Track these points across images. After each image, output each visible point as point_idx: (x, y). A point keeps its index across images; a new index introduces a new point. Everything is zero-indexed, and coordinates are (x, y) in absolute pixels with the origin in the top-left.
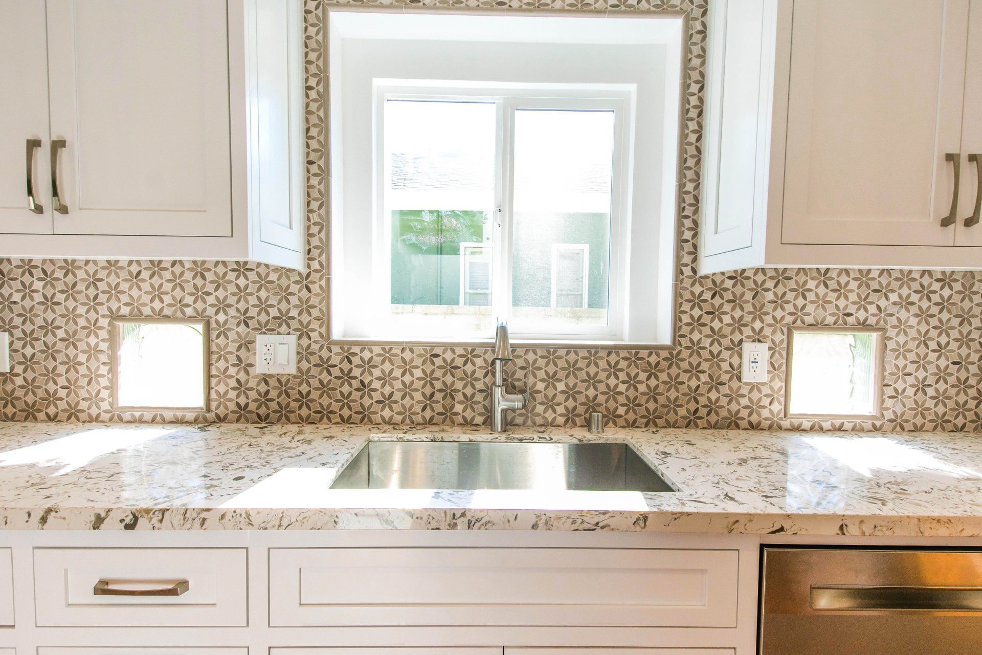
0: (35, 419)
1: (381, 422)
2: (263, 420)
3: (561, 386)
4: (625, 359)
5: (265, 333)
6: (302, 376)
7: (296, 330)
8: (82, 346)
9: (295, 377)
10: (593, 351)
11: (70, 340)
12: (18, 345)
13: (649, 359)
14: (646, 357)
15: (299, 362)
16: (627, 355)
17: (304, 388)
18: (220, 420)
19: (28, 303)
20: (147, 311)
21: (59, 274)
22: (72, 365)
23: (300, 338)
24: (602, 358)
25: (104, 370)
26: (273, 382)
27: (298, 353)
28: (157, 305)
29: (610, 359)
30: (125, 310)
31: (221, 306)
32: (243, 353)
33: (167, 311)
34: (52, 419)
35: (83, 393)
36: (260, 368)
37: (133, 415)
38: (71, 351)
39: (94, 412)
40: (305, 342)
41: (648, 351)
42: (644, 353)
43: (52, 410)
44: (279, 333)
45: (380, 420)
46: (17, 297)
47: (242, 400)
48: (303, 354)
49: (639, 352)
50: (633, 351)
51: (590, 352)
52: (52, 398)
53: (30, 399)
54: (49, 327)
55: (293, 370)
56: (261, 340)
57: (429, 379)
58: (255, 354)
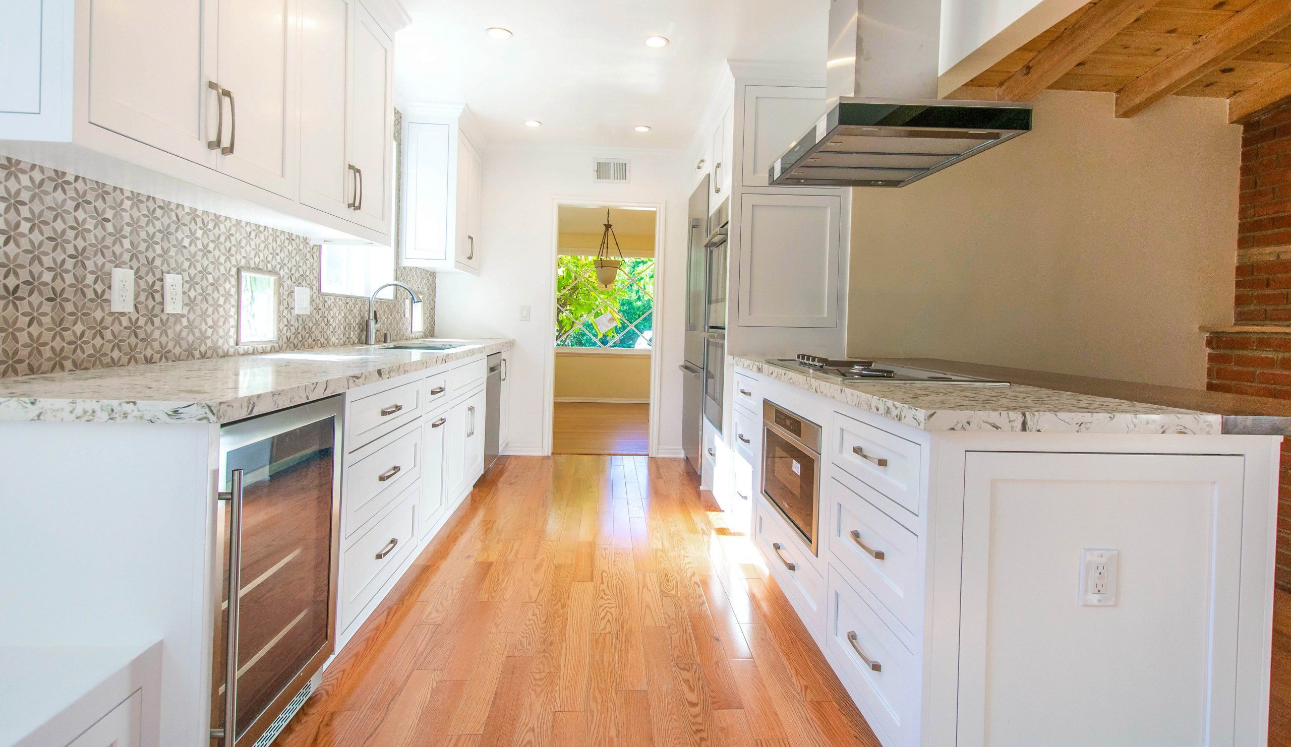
0: (193, 356)
2: (295, 347)
5: (297, 286)
6: (310, 317)
7: (309, 284)
8: (221, 289)
9: (308, 317)
11: (215, 285)
12: (187, 286)
17: (311, 324)
18: (280, 349)
19: (193, 249)
20: (252, 265)
21: (211, 226)
22: (216, 306)
23: (310, 290)
25: (233, 311)
26: (300, 319)
28: (257, 260)
30: (243, 262)
31: (283, 265)
32: (289, 299)
33: (261, 266)
34: (203, 356)
35: (221, 333)
36: (297, 311)
37: (244, 349)
38: (216, 295)
39: (226, 347)
40: (312, 293)
43: (203, 349)
44: (302, 286)
46: (186, 242)
47: (289, 334)
52: (204, 337)
53: (191, 338)
54: (204, 273)
55: (308, 313)
56: (297, 289)
57: (345, 317)
58: (294, 300)
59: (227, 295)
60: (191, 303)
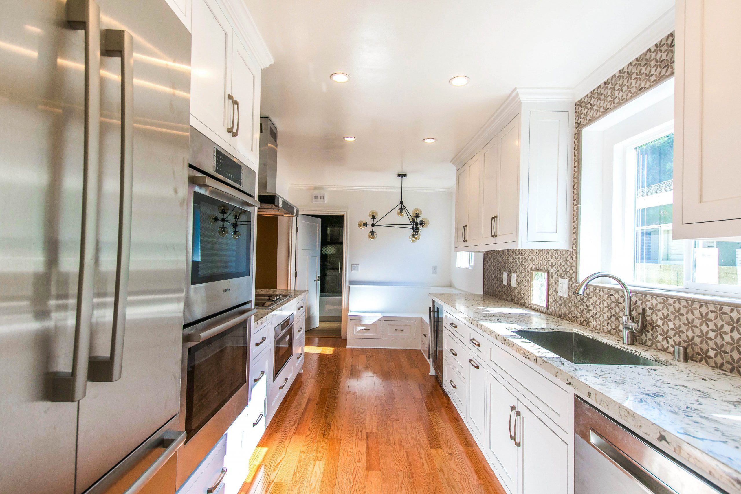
1: (593, 327)
2: (560, 316)
3: (671, 325)
4: (712, 311)
5: (561, 278)
6: (570, 299)
7: (569, 277)
9: (568, 299)
10: (690, 302)
11: (525, 277)
12: (517, 278)
13: (731, 314)
14: (729, 312)
15: (569, 292)
16: (714, 309)
17: (570, 305)
18: (551, 314)
19: (519, 264)
20: (538, 267)
21: (524, 254)
22: (525, 286)
23: (569, 281)
24: (696, 309)
25: (529, 289)
26: (562, 299)
27: (569, 288)
28: (539, 265)
29: (702, 310)
30: (534, 267)
31: (552, 266)
32: (556, 286)
33: (541, 268)
35: (526, 297)
36: (560, 293)
37: (534, 307)
38: (525, 281)
39: (527, 304)
40: (571, 283)
41: (730, 308)
42: (727, 309)
43: (521, 301)
44: (565, 279)
45: (592, 327)
47: (556, 307)
48: (570, 288)
49: (722, 308)
50: (719, 306)
51: (688, 303)
52: (521, 298)
53: (518, 297)
54: (522, 273)
55: (567, 296)
56: (561, 280)
57: (610, 308)
58: (559, 287)
60: (518, 284)
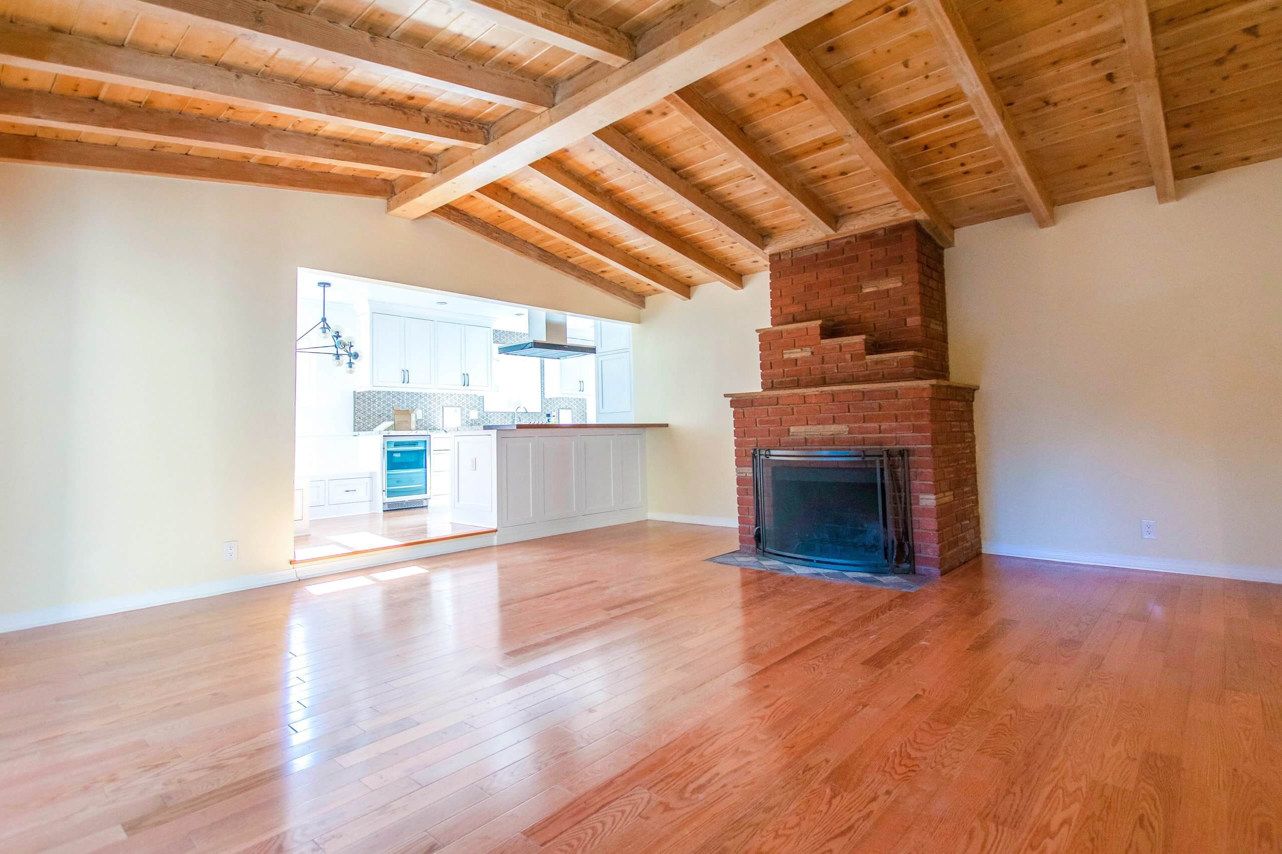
5: (472, 410)
6: (479, 419)
8: (436, 413)
19: (426, 403)
21: (432, 396)
22: (435, 417)
28: (451, 404)
30: (445, 405)
31: (464, 404)
32: (468, 414)
46: (423, 401)
59: (438, 414)
60: (425, 417)
